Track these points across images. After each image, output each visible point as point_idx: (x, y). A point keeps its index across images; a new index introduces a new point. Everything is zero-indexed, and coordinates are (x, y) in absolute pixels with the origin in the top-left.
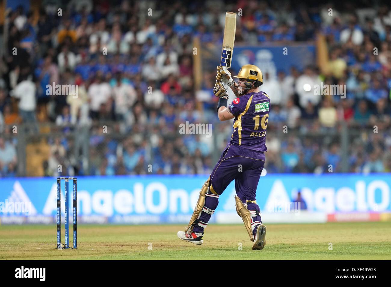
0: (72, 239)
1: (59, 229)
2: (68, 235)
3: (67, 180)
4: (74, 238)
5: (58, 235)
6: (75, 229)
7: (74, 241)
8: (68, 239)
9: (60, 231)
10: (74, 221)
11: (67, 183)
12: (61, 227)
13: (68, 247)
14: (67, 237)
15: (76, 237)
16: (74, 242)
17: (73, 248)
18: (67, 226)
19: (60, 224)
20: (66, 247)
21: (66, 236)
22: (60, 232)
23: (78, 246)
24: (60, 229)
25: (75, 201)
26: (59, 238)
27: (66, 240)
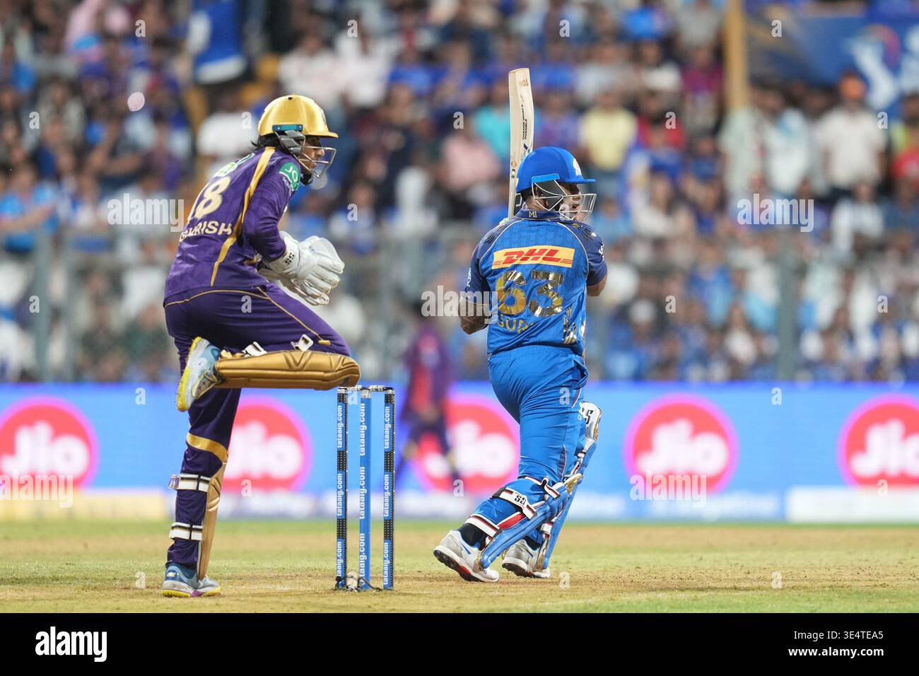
0: (379, 563)
1: (342, 534)
2: (367, 552)
3: (367, 395)
4: (385, 559)
5: (340, 550)
6: (389, 535)
7: (386, 568)
8: (367, 563)
9: (346, 538)
10: (387, 512)
11: (367, 402)
12: (347, 528)
13: (368, 585)
14: (364, 557)
15: (391, 558)
16: (386, 573)
17: (382, 587)
18: (365, 526)
19: (346, 519)
20: (363, 586)
21: (361, 554)
22: (345, 543)
23: (395, 583)
24: (345, 534)
25: (390, 452)
26: (341, 561)
27: (363, 565)
